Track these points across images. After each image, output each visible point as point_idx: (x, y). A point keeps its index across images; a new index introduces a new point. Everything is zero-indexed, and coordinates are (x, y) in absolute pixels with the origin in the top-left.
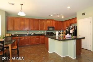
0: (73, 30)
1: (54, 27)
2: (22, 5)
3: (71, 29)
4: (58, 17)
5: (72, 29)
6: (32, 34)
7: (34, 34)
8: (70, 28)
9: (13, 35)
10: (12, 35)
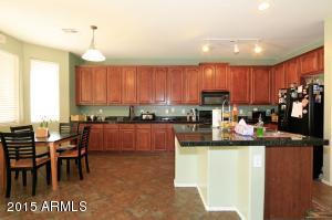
0: (305, 102)
1: (228, 93)
2: (95, 28)
3: (295, 100)
4: (236, 50)
5: (299, 99)
6: (144, 117)
7: (151, 117)
8: (293, 95)
9: (92, 117)
10: (89, 119)
